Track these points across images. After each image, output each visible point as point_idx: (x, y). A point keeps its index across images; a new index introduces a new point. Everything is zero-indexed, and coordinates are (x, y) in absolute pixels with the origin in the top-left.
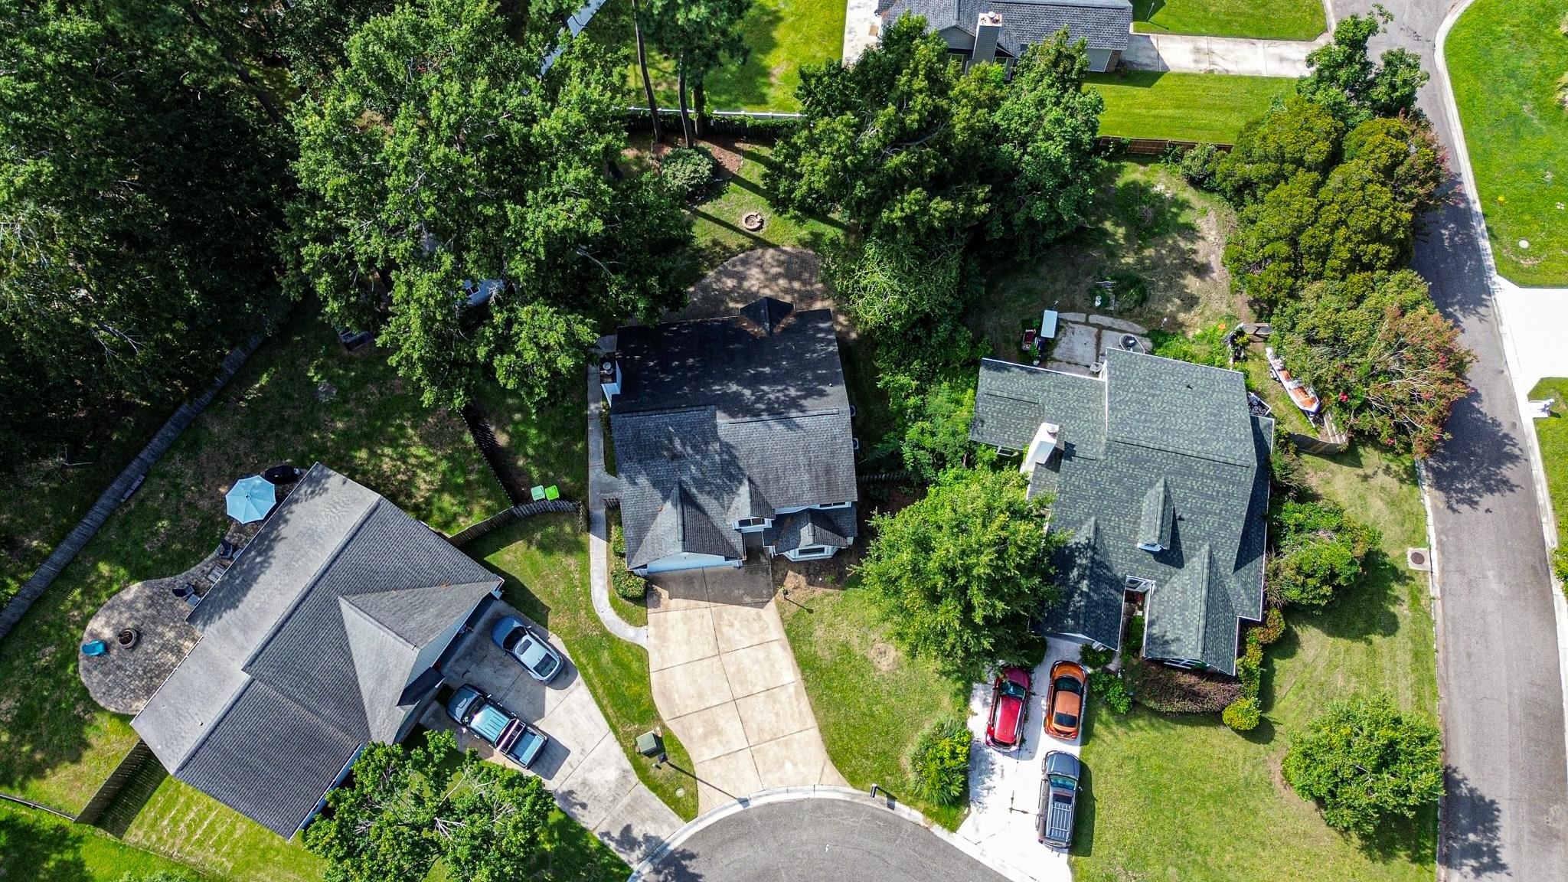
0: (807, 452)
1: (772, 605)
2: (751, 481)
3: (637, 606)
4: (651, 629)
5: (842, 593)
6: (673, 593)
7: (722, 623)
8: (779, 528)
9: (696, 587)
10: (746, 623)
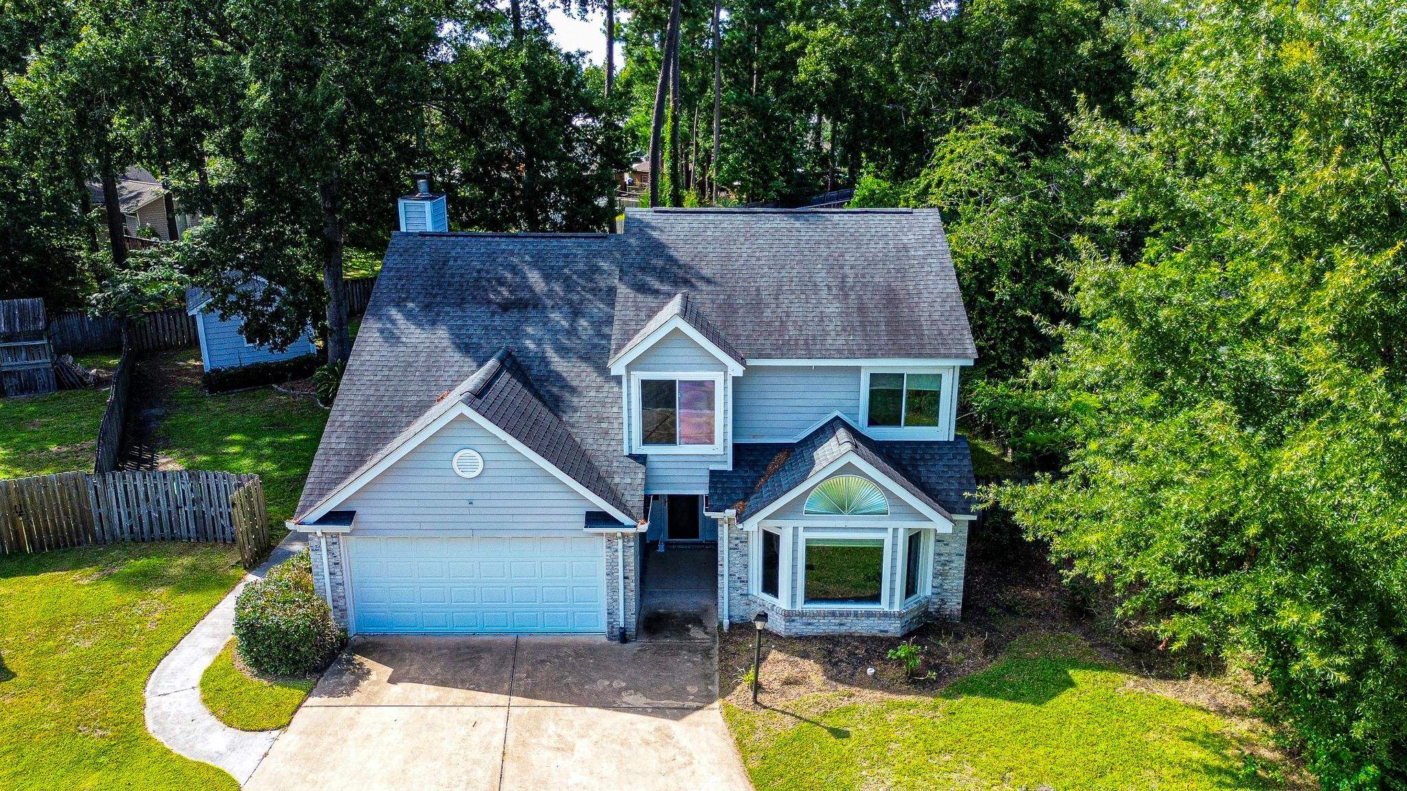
0: (835, 266)
3: (277, 688)
4: (289, 740)
5: (943, 704)
6: (407, 673)
7: (534, 741)
8: (753, 474)
9: (482, 667)
10: (618, 748)
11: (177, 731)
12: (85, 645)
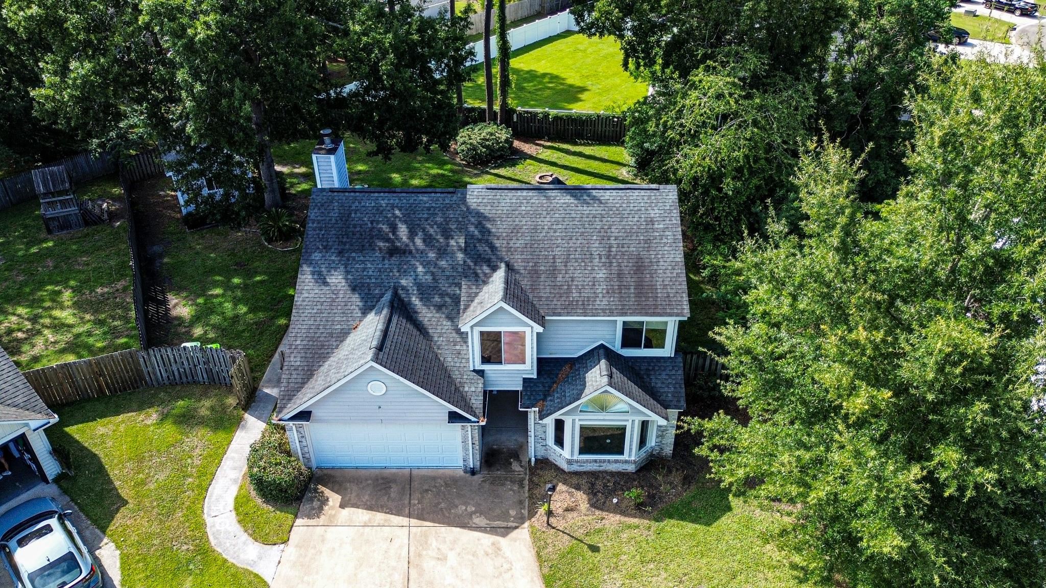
0: (605, 237)
1: (523, 534)
2: (508, 265)
3: (278, 512)
4: (290, 550)
5: (655, 525)
6: (350, 500)
7: (424, 553)
8: (548, 380)
9: (392, 495)
10: (471, 558)
11: (228, 545)
12: (161, 477)
